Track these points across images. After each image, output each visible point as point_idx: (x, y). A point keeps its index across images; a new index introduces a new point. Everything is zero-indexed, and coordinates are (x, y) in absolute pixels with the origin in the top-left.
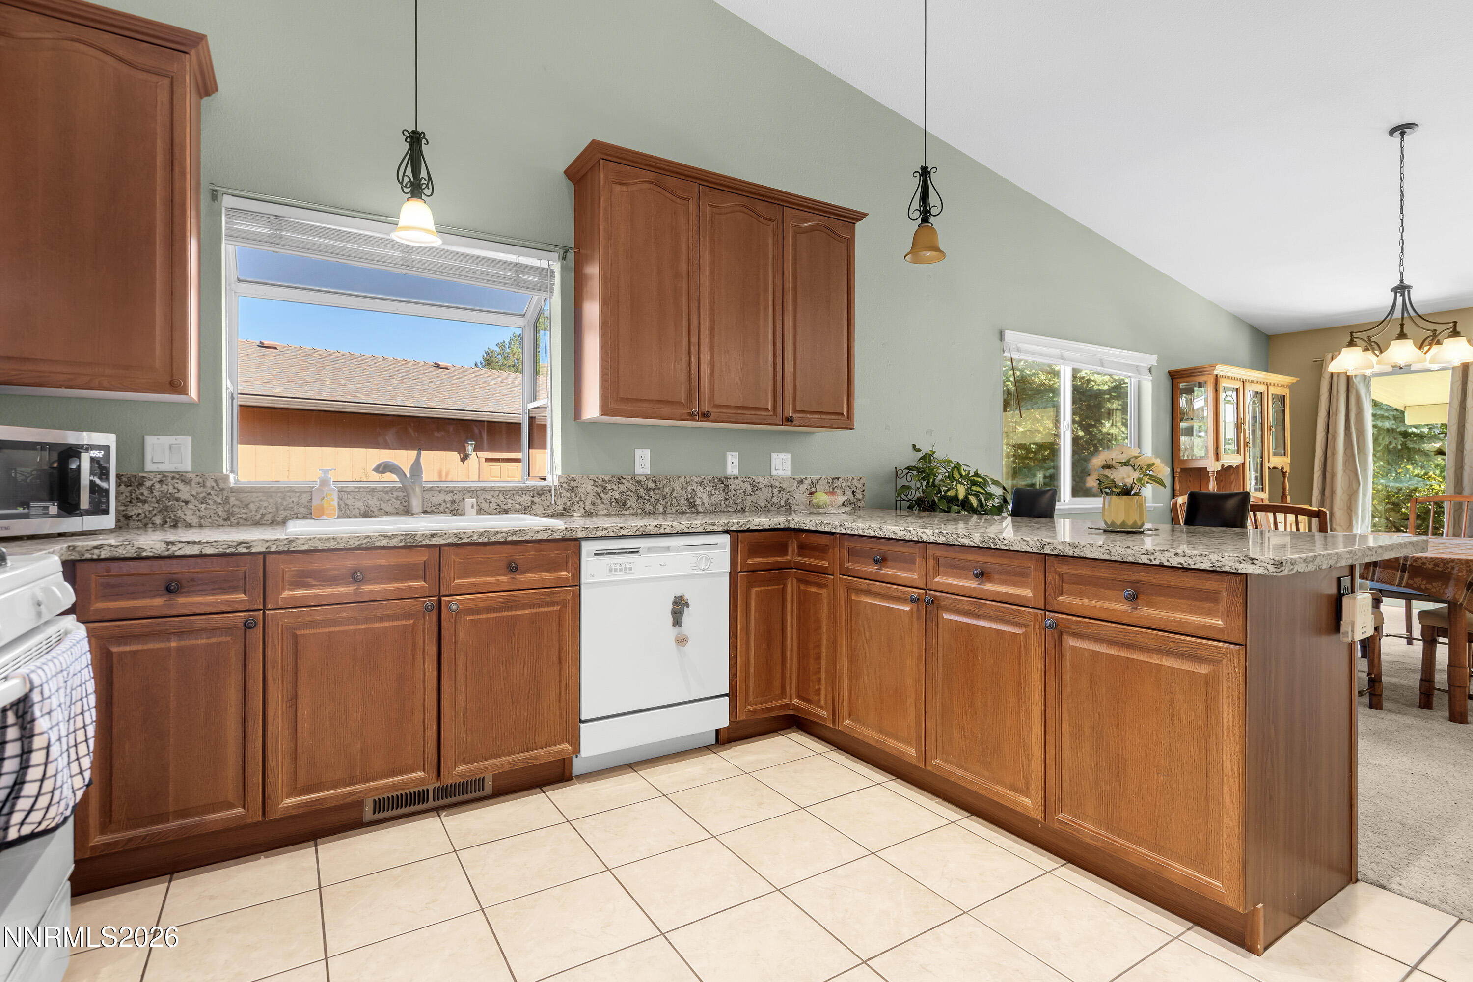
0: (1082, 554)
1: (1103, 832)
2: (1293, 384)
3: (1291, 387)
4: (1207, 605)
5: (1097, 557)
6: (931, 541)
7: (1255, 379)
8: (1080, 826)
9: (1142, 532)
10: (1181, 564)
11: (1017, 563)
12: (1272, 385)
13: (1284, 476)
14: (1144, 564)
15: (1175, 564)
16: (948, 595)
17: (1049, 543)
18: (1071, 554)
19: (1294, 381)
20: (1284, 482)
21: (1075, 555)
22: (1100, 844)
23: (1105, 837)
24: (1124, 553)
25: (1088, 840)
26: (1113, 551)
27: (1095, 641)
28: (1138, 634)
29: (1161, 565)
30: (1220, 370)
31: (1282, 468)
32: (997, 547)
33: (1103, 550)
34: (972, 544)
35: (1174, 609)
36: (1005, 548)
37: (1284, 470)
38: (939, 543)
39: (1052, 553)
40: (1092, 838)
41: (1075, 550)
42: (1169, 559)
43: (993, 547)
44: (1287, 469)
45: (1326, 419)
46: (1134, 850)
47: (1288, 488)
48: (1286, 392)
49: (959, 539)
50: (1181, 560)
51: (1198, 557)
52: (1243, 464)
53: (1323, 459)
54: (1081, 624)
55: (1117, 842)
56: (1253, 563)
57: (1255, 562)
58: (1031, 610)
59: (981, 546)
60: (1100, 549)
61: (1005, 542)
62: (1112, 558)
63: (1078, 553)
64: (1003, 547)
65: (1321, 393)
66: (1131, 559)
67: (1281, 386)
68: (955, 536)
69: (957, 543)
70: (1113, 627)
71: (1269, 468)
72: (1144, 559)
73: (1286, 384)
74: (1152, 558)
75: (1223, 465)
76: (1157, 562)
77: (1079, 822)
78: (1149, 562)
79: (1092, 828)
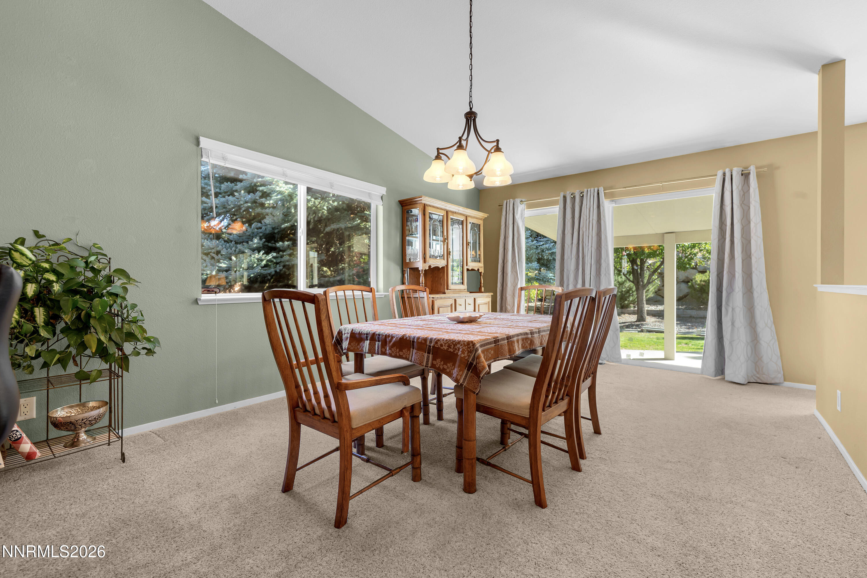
2: (486, 218)
3: (485, 220)
7: (457, 211)
12: (469, 216)
13: (481, 276)
19: (486, 216)
20: (481, 279)
30: (426, 200)
31: (478, 270)
37: (480, 271)
44: (482, 270)
45: (504, 241)
47: (482, 283)
48: (481, 222)
52: (447, 266)
53: (502, 265)
65: (501, 225)
67: (477, 218)
71: (468, 270)
73: (481, 217)
75: (430, 267)
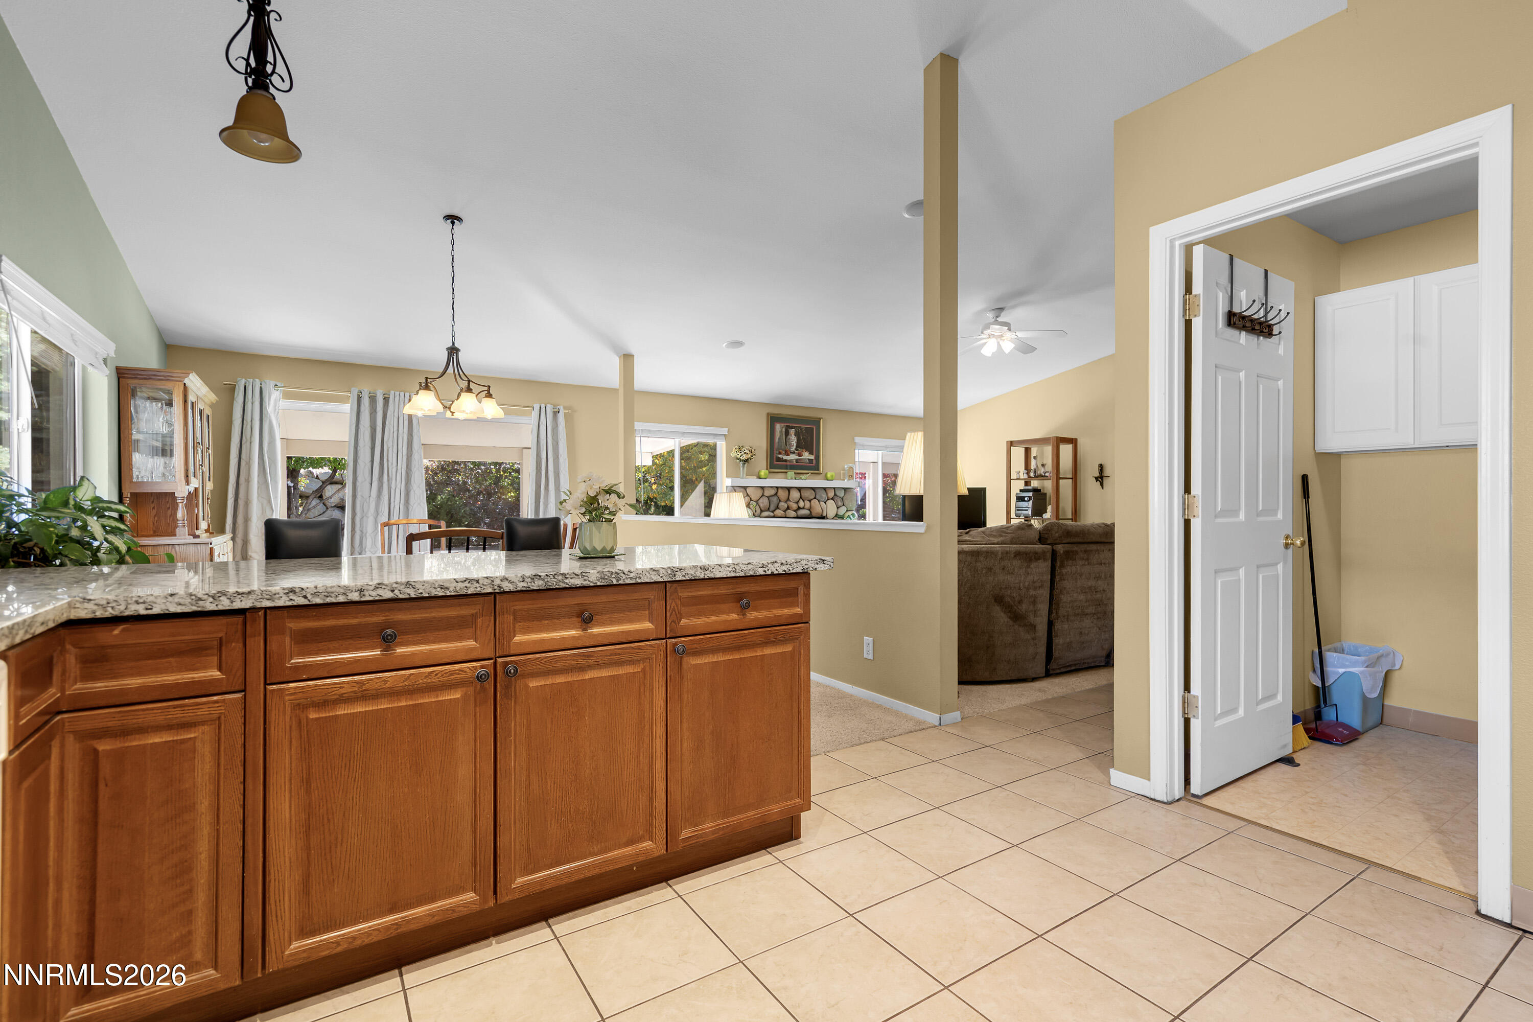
0: (712, 576)
1: (720, 822)
4: (790, 599)
5: (725, 576)
6: (519, 589)
8: (702, 830)
9: (613, 557)
10: (785, 571)
11: (637, 596)
14: (761, 575)
15: (781, 571)
16: (538, 655)
17: (680, 570)
18: (702, 577)
21: (706, 577)
22: (721, 833)
23: (724, 824)
24: (746, 568)
25: (712, 837)
26: (738, 568)
27: (712, 654)
28: (749, 635)
29: (772, 574)
32: (620, 582)
33: (730, 569)
34: (586, 583)
35: (770, 608)
36: (631, 582)
38: (533, 590)
39: (684, 579)
40: (713, 832)
41: (706, 573)
42: (778, 568)
43: (615, 582)
46: (746, 817)
49: (567, 581)
50: (785, 568)
51: (795, 564)
54: (704, 641)
55: (734, 821)
56: (824, 563)
57: (825, 562)
58: (653, 642)
59: (599, 584)
60: (728, 568)
61: (632, 575)
62: (737, 575)
63: (709, 574)
64: (628, 581)
66: (751, 573)
68: (560, 578)
69: (563, 585)
70: (730, 635)
72: (761, 572)
74: (766, 569)
76: (769, 572)
77: (700, 827)
78: (764, 573)
79: (711, 824)
